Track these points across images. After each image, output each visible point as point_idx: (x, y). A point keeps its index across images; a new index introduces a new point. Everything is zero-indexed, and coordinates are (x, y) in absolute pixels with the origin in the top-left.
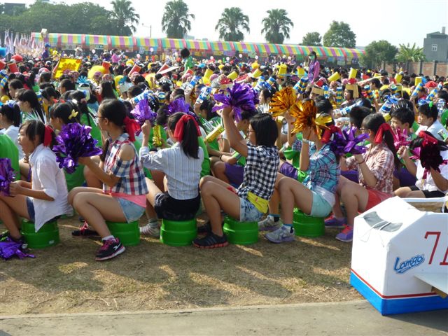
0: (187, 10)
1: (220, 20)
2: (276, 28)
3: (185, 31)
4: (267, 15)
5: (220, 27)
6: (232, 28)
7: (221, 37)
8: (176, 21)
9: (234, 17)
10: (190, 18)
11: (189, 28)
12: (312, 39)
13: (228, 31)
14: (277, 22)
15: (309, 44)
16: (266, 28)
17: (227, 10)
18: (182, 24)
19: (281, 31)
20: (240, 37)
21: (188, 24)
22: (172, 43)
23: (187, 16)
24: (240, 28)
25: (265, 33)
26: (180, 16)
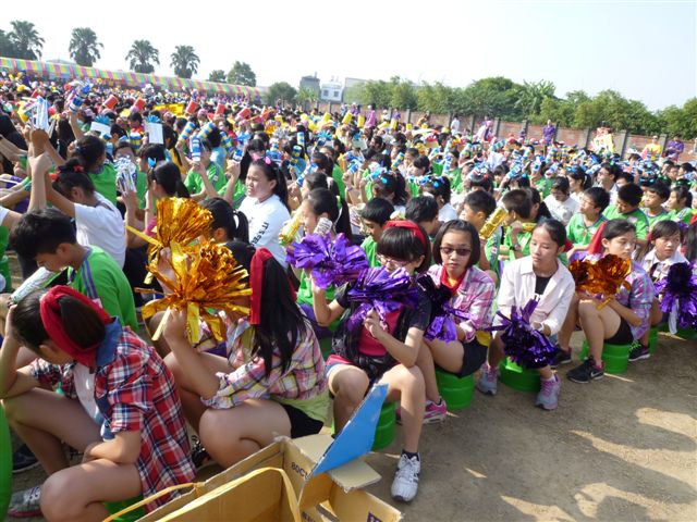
0: (95, 38)
1: (131, 52)
2: (185, 63)
3: (95, 60)
4: (176, 51)
5: (130, 59)
6: (142, 60)
7: (131, 68)
8: (84, 49)
9: (144, 49)
10: (98, 47)
11: (99, 57)
12: (217, 77)
13: (138, 62)
14: (185, 58)
15: (215, 81)
16: (175, 63)
17: (136, 42)
18: (91, 52)
19: (188, 67)
20: (150, 69)
21: (96, 52)
22: (84, 71)
23: (95, 44)
24: (151, 61)
25: (174, 66)
26: (89, 43)
